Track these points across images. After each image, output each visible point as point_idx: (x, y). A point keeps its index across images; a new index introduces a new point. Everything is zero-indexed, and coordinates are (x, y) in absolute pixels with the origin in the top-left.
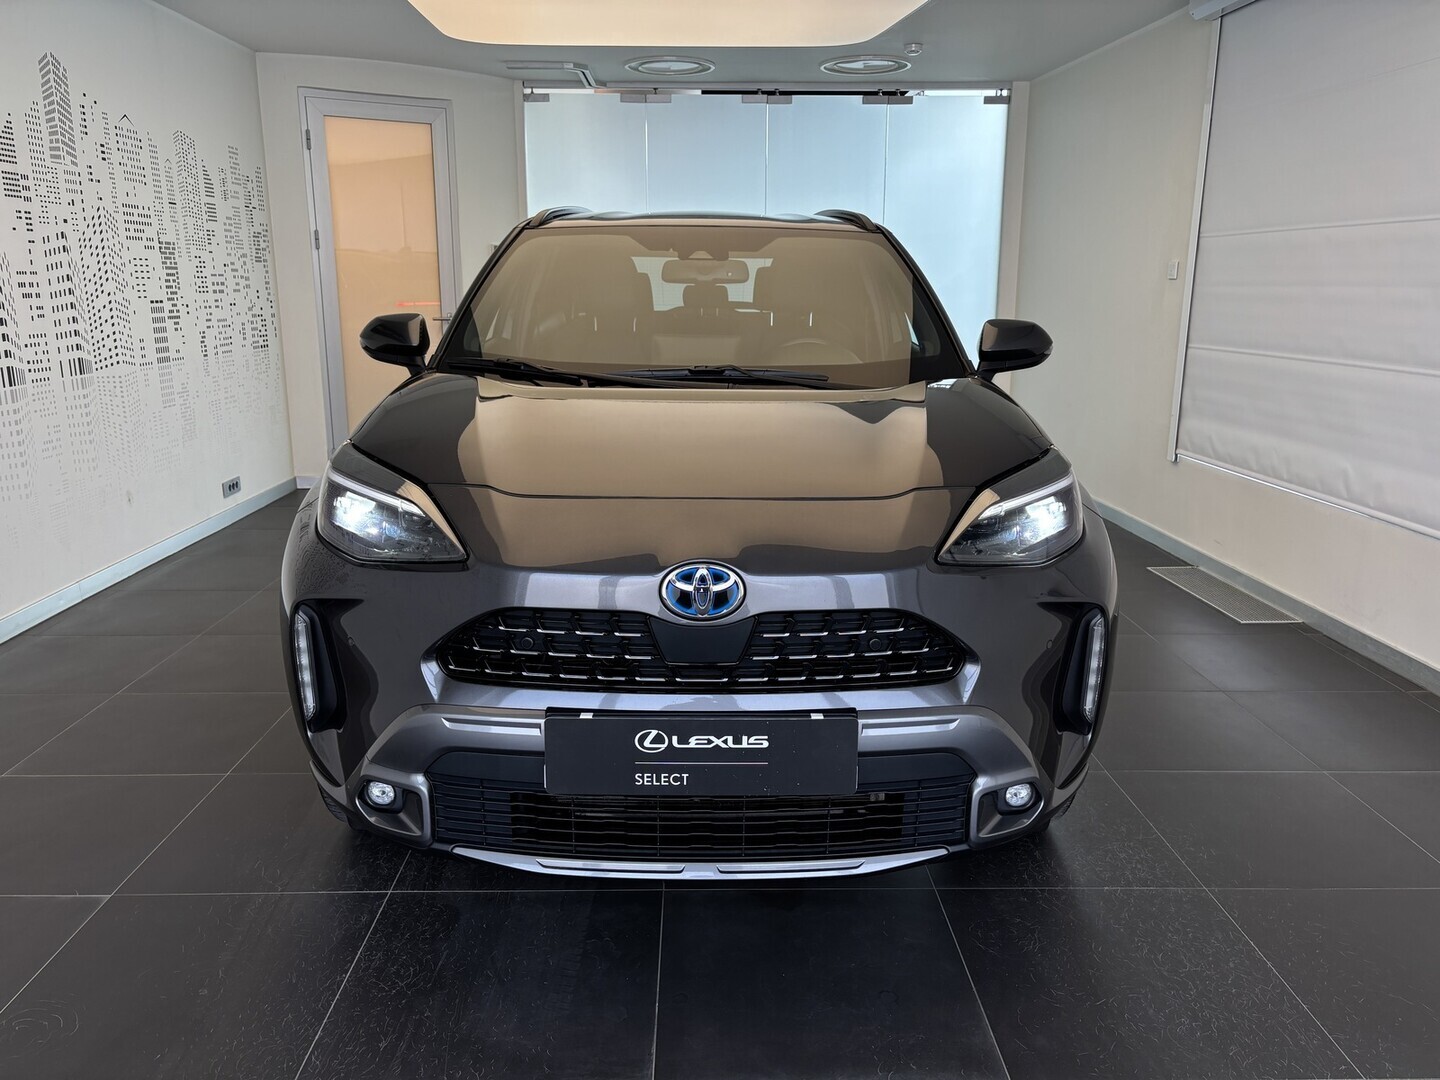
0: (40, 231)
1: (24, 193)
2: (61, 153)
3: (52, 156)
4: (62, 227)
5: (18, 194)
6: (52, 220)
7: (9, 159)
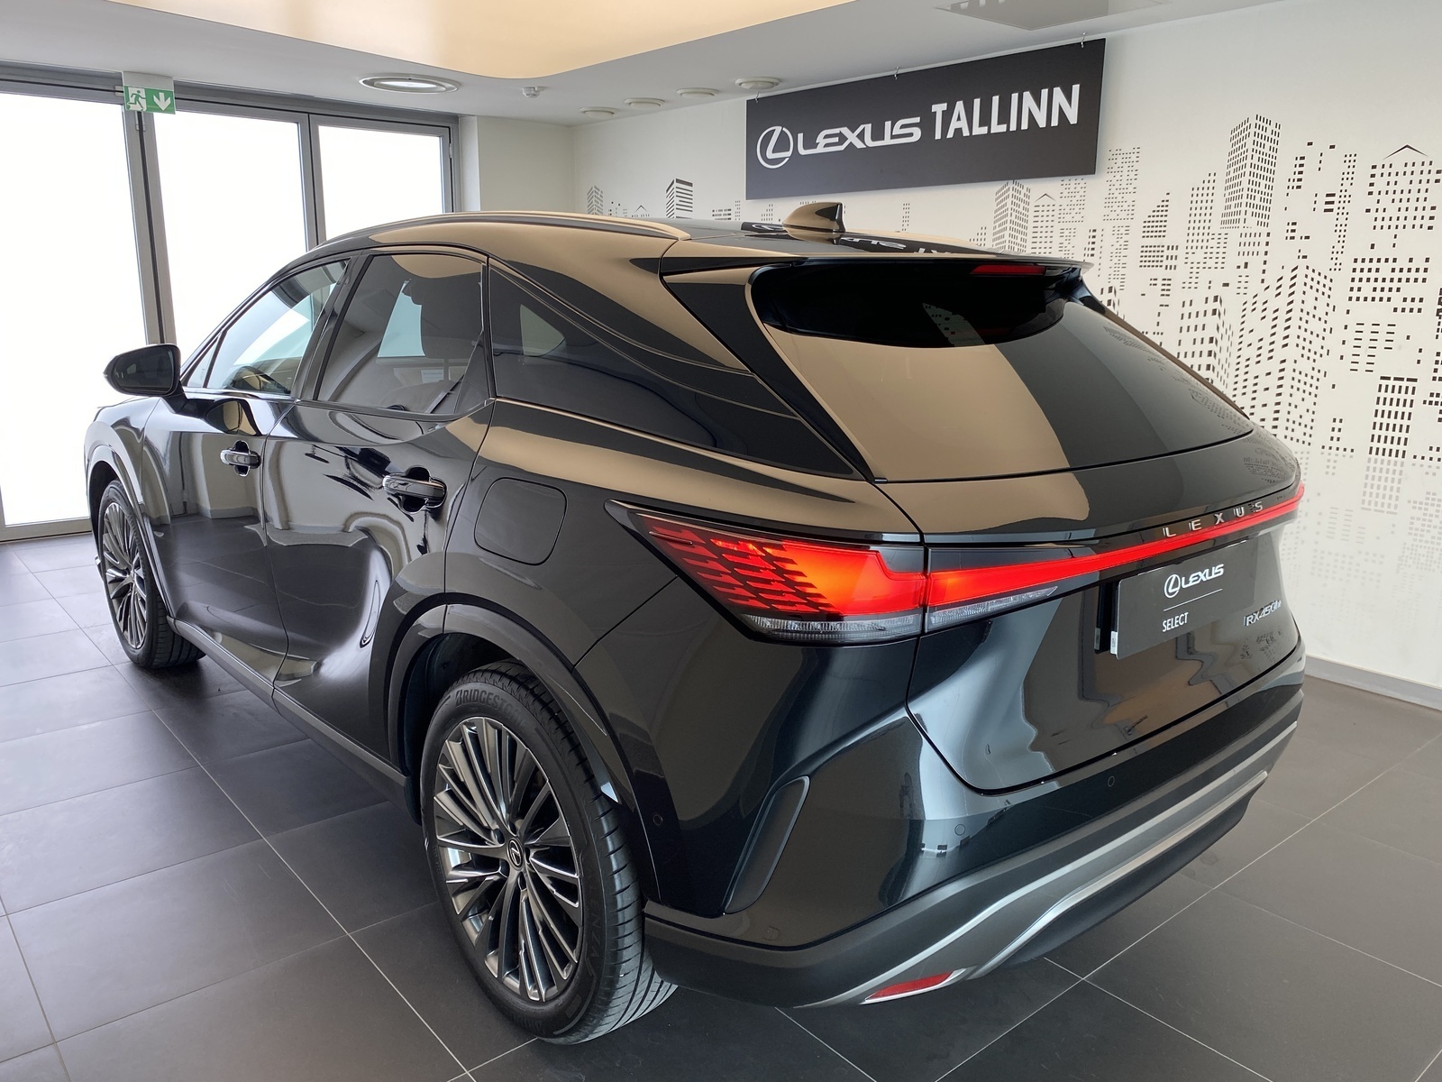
0: (1177, 295)
1: (1169, 262)
2: (1242, 217)
3: (1223, 222)
4: (1217, 289)
5: (1159, 264)
6: (1203, 284)
7: (1154, 234)
